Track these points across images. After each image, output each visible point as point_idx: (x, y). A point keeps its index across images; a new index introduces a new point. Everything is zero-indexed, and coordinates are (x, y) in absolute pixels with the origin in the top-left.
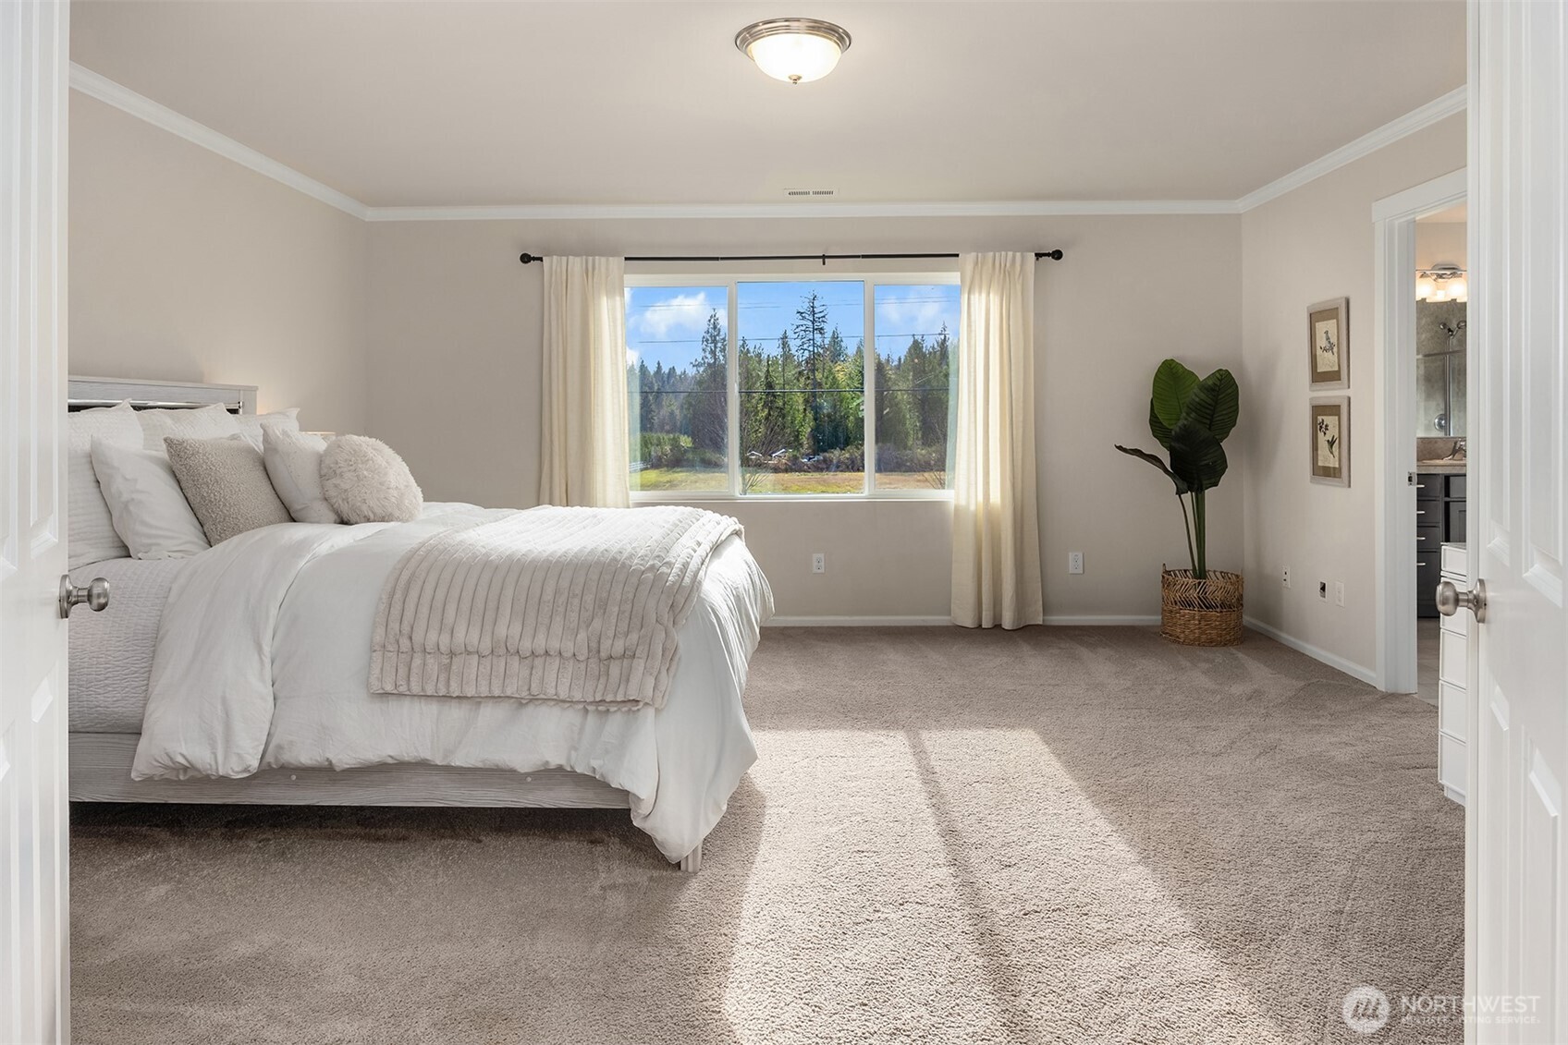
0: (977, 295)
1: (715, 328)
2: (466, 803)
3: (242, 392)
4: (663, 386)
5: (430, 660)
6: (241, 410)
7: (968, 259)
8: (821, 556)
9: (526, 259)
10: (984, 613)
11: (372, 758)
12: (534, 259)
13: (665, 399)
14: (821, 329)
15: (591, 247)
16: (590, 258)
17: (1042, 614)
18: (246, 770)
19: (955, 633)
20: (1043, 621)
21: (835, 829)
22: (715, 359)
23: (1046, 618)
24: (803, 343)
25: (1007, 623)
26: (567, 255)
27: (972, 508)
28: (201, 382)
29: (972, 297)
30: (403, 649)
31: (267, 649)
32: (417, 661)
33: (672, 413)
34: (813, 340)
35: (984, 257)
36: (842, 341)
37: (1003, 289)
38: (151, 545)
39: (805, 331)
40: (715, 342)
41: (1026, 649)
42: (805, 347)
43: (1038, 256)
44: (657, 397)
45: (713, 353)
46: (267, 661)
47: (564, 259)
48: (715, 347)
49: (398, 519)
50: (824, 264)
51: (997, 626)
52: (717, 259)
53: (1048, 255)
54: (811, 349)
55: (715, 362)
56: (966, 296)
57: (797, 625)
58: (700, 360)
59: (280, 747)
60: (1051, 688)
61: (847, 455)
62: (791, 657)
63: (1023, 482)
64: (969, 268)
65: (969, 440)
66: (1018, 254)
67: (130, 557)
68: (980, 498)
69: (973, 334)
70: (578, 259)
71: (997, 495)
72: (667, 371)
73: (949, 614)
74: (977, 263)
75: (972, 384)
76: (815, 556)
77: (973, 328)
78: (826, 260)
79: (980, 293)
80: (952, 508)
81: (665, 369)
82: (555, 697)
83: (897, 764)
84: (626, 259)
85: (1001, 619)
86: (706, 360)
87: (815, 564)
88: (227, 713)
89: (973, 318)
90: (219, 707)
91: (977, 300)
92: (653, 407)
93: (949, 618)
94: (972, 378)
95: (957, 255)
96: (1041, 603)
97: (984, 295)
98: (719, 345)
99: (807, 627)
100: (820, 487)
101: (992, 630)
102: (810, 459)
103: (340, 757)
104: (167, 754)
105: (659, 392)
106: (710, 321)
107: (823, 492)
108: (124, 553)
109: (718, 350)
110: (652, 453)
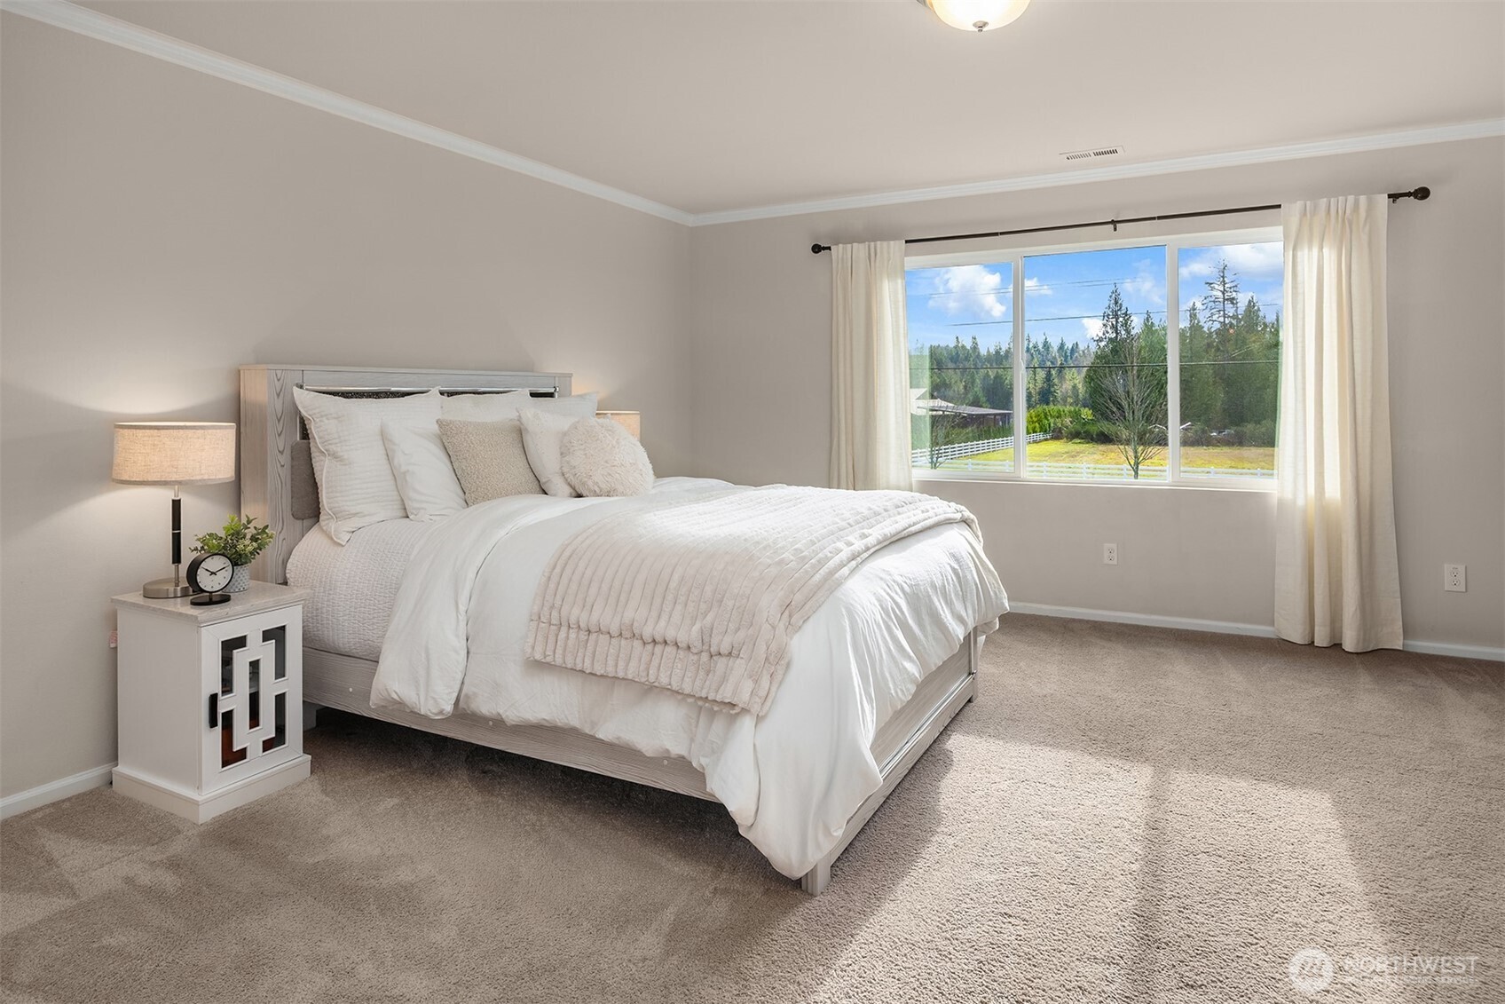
0: (1306, 251)
1: (1116, 303)
2: (616, 774)
3: (557, 379)
4: (1066, 361)
5: (573, 635)
6: (556, 395)
7: (1292, 210)
8: (1114, 546)
9: (817, 249)
10: (1317, 628)
11: (531, 719)
12: (825, 248)
13: (1068, 374)
14: (1233, 299)
15: (873, 232)
16: (872, 244)
17: (1402, 638)
18: (441, 712)
19: (1278, 648)
20: (1403, 645)
21: (992, 878)
22: (1117, 334)
23: (1406, 641)
24: (1212, 314)
25: (1349, 644)
26: (851, 243)
27: (1300, 502)
28: (532, 371)
29: (1299, 254)
30: (554, 622)
31: (462, 608)
32: (562, 635)
33: (1074, 387)
34: (1224, 311)
35: (1315, 207)
36: (1259, 310)
37: (1341, 243)
38: (419, 509)
39: (1214, 302)
40: (1116, 316)
41: (1364, 680)
42: (1215, 318)
43: (1394, 197)
44: (1060, 372)
45: (1115, 328)
46: (462, 618)
47: (849, 246)
48: (1117, 322)
49: (623, 494)
50: (1115, 229)
51: (1337, 646)
52: (996, 234)
53: (1408, 194)
54: (1221, 319)
55: (1117, 337)
56: (1291, 253)
57: (1086, 618)
58: (1101, 335)
59: (467, 696)
60: (1376, 738)
61: (1263, 430)
62: (1060, 654)
63: (1372, 473)
64: (1294, 221)
65: (1296, 421)
66: (1363, 199)
67: (408, 517)
68: (1311, 490)
69: (1300, 298)
70: (861, 246)
71: (1335, 489)
72: (1070, 347)
73: (1272, 623)
74: (1305, 214)
75: (1299, 356)
76: (1107, 546)
77: (1300, 291)
78: (1118, 225)
79: (1310, 248)
80: (1274, 501)
81: (1069, 345)
82: (669, 687)
83: (1114, 807)
84: (907, 242)
85: (1341, 638)
86: (1107, 335)
87: (1106, 554)
88: (428, 660)
89: (1300, 279)
90: (423, 655)
91: (1306, 256)
92: (1056, 381)
93: (1269, 628)
94: (1299, 349)
95: (1279, 206)
96: (1401, 623)
97: (1315, 250)
98: (1121, 319)
99: (1096, 622)
100: (1229, 462)
101: (1327, 650)
102: (1220, 432)
103: (507, 713)
104: (386, 689)
105: (1062, 368)
106: (1111, 296)
107: (1231, 467)
108: (404, 515)
109: (1119, 325)
110: (1052, 425)
